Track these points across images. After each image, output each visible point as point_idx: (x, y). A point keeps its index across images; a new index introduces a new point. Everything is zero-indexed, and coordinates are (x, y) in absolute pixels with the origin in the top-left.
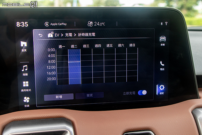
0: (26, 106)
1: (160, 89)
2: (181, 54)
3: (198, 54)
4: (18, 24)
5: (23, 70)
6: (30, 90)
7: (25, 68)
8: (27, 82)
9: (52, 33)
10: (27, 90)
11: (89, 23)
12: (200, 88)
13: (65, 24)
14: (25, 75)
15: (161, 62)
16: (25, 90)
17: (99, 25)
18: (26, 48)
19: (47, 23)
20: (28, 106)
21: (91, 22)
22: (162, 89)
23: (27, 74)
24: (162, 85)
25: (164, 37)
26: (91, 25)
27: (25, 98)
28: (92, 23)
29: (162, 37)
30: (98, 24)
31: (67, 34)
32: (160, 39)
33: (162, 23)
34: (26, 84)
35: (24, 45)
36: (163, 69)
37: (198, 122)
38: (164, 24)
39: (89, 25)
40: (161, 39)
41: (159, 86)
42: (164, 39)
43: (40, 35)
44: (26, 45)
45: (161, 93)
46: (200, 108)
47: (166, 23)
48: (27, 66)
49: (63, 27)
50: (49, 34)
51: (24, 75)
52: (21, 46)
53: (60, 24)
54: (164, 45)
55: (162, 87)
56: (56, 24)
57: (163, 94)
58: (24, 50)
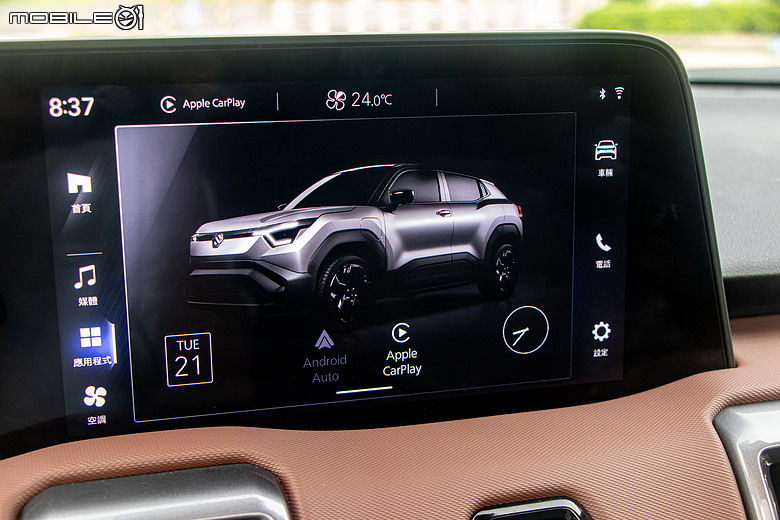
0: (92, 421)
1: (596, 337)
2: (673, 207)
4: (54, 107)
5: (78, 286)
6: (107, 360)
7: (87, 276)
8: (96, 331)
10: (97, 361)
11: (332, 95)
13: (240, 104)
14: (85, 304)
15: (599, 238)
16: (88, 361)
17: (368, 102)
18: (88, 198)
19: (169, 100)
20: (103, 419)
21: (341, 94)
22: (601, 339)
23: (93, 301)
24: (602, 324)
25: (611, 144)
26: (340, 105)
27: (90, 390)
28: (342, 97)
29: (602, 144)
30: (366, 100)
32: (597, 153)
34: (91, 337)
35: (80, 188)
36: (607, 264)
37: (736, 455)
38: (611, 93)
39: (331, 104)
40: (599, 150)
42: (611, 151)
44: (87, 188)
45: (597, 354)
46: (741, 404)
47: (619, 90)
48: (92, 267)
49: (231, 113)
51: (83, 302)
52: (71, 191)
53: (221, 104)
54: (610, 173)
56: (205, 104)
57: (604, 354)
58: (81, 208)
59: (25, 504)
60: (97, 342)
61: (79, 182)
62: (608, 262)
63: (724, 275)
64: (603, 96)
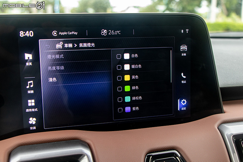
0: (31, 128)
1: (182, 104)
2: (204, 65)
4: (21, 34)
5: (28, 87)
6: (36, 110)
7: (31, 84)
8: (33, 101)
9: (61, 43)
10: (33, 110)
11: (103, 31)
12: (224, 102)
13: (76, 33)
14: (30, 93)
15: (182, 74)
16: (30, 110)
18: (31, 61)
19: (55, 32)
20: (35, 128)
22: (184, 104)
23: (32, 92)
24: (184, 100)
25: (185, 46)
26: (105, 34)
27: (31, 119)
29: (182, 46)
30: (113, 32)
32: (181, 49)
34: (31, 103)
35: (29, 58)
36: (185, 82)
37: (226, 138)
38: (185, 31)
39: (103, 34)
41: (180, 101)
42: (185, 48)
44: (31, 58)
45: (183, 109)
46: (226, 123)
47: (187, 30)
48: (32, 82)
49: (73, 36)
51: (29, 92)
52: (26, 59)
53: (70, 33)
54: (185, 55)
55: (184, 102)
56: (65, 33)
57: (185, 109)
58: (29, 64)
59: (12, 151)
60: (33, 104)
61: (28, 56)
63: (220, 86)
64: (182, 32)
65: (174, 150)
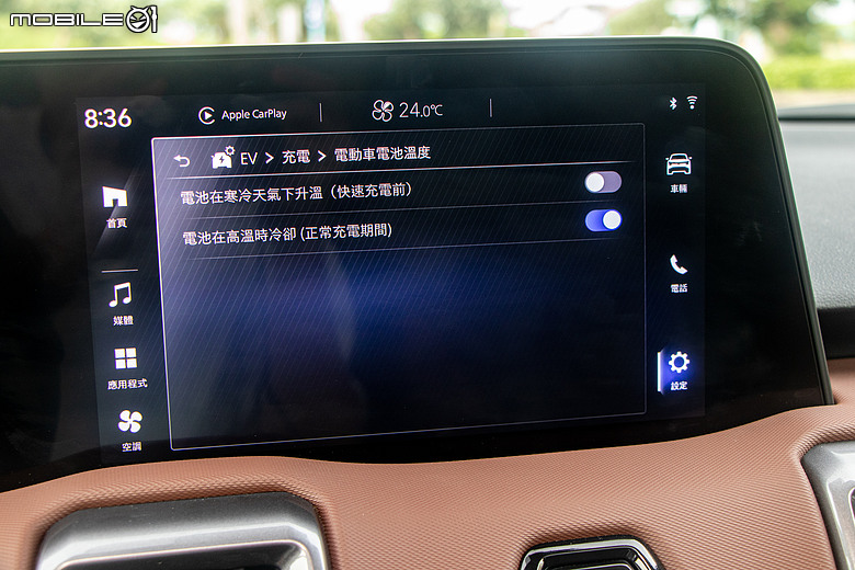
0: (126, 447)
1: (673, 369)
3: (827, 220)
4: (89, 118)
5: (113, 304)
6: (143, 383)
7: (123, 293)
8: (132, 352)
9: (230, 151)
10: (133, 384)
11: (379, 106)
12: (836, 362)
13: (281, 115)
14: (120, 323)
15: (673, 260)
16: (123, 384)
17: (417, 113)
18: (124, 213)
19: (208, 111)
20: (138, 446)
21: (387, 104)
22: (679, 370)
23: (129, 320)
24: (685, 356)
25: (684, 157)
26: (387, 116)
27: (125, 415)
28: (390, 107)
29: (674, 158)
30: (414, 110)
31: (288, 155)
32: (669, 167)
33: (673, 103)
34: (126, 358)
35: (115, 201)
36: (683, 288)
37: (827, 500)
38: (683, 103)
39: (378, 115)
40: (670, 164)
41: (667, 359)
42: (684, 165)
43: (178, 158)
44: (123, 202)
45: (675, 387)
46: (835, 442)
47: (692, 99)
48: (128, 285)
49: (271, 125)
50: (218, 155)
51: (118, 321)
52: (106, 206)
53: (262, 115)
54: (683, 188)
55: (679, 362)
56: (246, 115)
57: (683, 388)
58: (117, 223)
59: (49, 527)
60: (133, 364)
61: (114, 196)
62: (685, 286)
63: (817, 305)
64: (674, 106)
65: (629, 537)
